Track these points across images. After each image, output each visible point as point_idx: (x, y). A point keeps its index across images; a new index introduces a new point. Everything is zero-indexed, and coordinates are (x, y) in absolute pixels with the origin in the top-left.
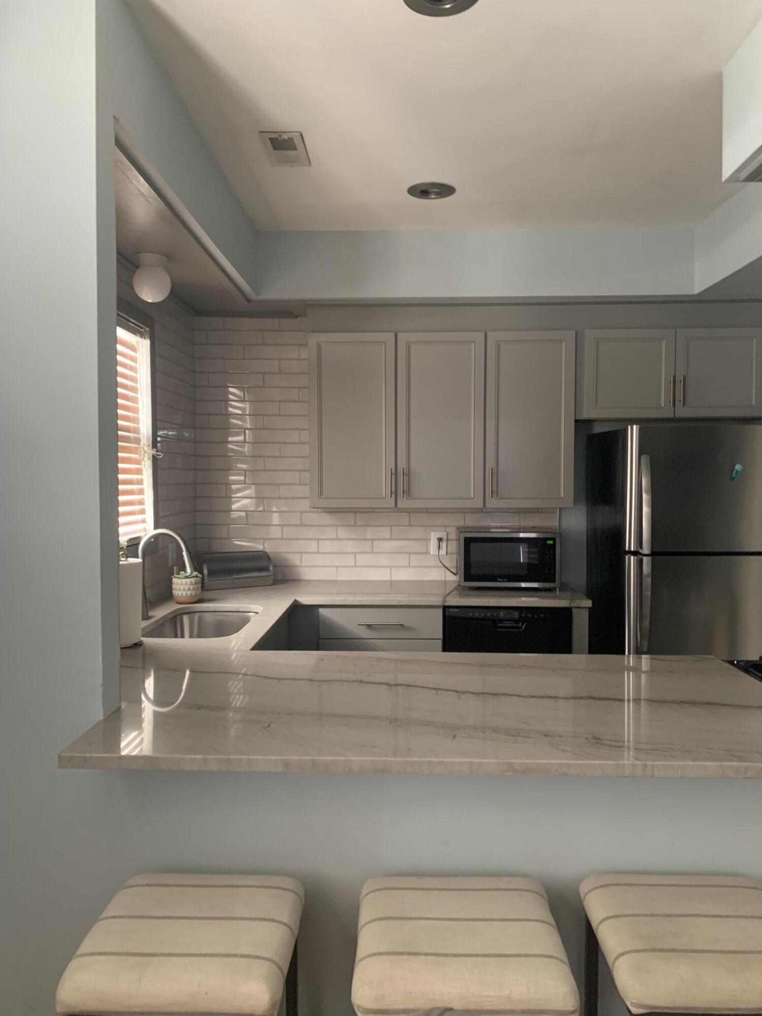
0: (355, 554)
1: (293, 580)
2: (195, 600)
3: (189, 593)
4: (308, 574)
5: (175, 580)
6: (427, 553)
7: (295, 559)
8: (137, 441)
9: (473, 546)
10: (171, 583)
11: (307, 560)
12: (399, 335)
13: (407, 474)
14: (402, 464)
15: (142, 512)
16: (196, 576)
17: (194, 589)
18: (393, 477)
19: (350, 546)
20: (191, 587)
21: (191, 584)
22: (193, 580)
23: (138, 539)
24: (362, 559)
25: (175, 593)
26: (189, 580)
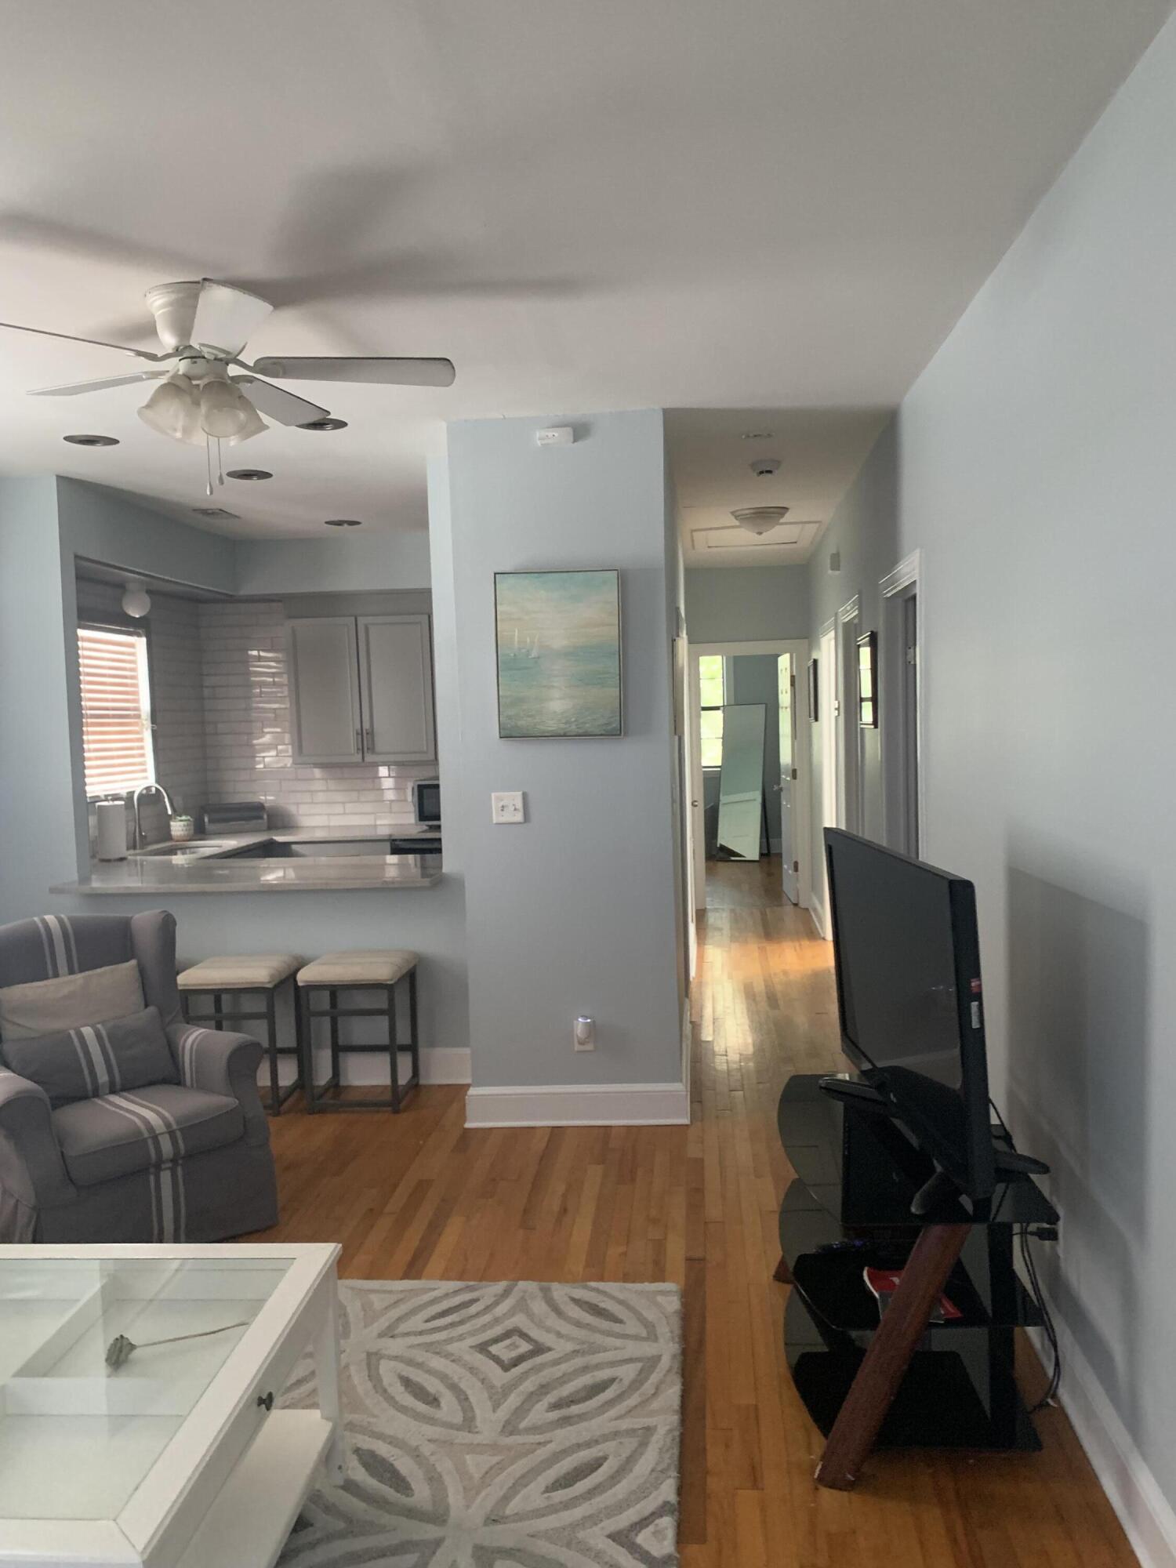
0: (343, 803)
1: (297, 827)
2: (188, 838)
3: (182, 833)
4: (305, 822)
5: (172, 823)
6: (406, 800)
7: (293, 809)
8: (138, 717)
9: (425, 791)
10: (169, 826)
11: (303, 809)
12: (359, 619)
13: (371, 733)
14: (366, 725)
15: (144, 771)
16: (189, 820)
17: (186, 830)
18: (360, 736)
19: (339, 797)
20: (184, 828)
21: (184, 826)
22: (185, 823)
23: (134, 792)
24: (349, 807)
25: (173, 833)
26: (182, 823)
